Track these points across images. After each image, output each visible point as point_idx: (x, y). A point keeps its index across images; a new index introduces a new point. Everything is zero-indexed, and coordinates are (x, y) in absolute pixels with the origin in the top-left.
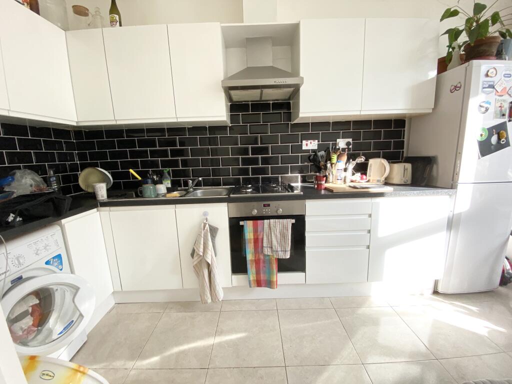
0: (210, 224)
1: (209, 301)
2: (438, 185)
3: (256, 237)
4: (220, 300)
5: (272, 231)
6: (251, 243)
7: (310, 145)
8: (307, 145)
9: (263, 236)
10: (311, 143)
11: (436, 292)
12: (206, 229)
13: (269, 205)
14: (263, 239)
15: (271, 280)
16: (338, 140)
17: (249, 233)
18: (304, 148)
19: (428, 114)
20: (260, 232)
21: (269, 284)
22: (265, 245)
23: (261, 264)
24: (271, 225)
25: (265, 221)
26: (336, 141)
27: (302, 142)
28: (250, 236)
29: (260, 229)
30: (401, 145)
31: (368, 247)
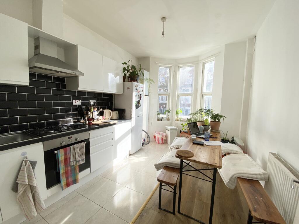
0: (30, 160)
1: (36, 214)
2: (127, 118)
3: (65, 158)
4: (45, 209)
5: (76, 151)
6: (62, 162)
7: (77, 103)
8: (76, 102)
9: (70, 155)
10: (78, 101)
11: (130, 155)
12: (27, 164)
13: (71, 137)
14: (70, 157)
15: (76, 178)
16: (90, 101)
17: (61, 156)
18: (74, 104)
19: (121, 95)
20: (68, 154)
21: (75, 181)
22: (71, 160)
23: (69, 172)
24: (75, 148)
25: (71, 146)
26: (89, 101)
27: (73, 101)
28: (62, 159)
29: (68, 152)
30: (112, 104)
31: (112, 146)
